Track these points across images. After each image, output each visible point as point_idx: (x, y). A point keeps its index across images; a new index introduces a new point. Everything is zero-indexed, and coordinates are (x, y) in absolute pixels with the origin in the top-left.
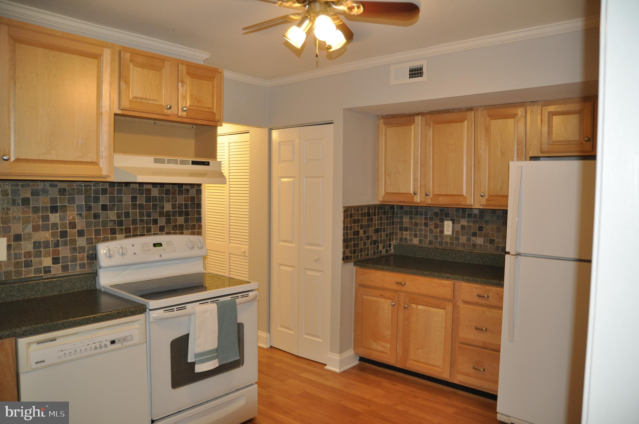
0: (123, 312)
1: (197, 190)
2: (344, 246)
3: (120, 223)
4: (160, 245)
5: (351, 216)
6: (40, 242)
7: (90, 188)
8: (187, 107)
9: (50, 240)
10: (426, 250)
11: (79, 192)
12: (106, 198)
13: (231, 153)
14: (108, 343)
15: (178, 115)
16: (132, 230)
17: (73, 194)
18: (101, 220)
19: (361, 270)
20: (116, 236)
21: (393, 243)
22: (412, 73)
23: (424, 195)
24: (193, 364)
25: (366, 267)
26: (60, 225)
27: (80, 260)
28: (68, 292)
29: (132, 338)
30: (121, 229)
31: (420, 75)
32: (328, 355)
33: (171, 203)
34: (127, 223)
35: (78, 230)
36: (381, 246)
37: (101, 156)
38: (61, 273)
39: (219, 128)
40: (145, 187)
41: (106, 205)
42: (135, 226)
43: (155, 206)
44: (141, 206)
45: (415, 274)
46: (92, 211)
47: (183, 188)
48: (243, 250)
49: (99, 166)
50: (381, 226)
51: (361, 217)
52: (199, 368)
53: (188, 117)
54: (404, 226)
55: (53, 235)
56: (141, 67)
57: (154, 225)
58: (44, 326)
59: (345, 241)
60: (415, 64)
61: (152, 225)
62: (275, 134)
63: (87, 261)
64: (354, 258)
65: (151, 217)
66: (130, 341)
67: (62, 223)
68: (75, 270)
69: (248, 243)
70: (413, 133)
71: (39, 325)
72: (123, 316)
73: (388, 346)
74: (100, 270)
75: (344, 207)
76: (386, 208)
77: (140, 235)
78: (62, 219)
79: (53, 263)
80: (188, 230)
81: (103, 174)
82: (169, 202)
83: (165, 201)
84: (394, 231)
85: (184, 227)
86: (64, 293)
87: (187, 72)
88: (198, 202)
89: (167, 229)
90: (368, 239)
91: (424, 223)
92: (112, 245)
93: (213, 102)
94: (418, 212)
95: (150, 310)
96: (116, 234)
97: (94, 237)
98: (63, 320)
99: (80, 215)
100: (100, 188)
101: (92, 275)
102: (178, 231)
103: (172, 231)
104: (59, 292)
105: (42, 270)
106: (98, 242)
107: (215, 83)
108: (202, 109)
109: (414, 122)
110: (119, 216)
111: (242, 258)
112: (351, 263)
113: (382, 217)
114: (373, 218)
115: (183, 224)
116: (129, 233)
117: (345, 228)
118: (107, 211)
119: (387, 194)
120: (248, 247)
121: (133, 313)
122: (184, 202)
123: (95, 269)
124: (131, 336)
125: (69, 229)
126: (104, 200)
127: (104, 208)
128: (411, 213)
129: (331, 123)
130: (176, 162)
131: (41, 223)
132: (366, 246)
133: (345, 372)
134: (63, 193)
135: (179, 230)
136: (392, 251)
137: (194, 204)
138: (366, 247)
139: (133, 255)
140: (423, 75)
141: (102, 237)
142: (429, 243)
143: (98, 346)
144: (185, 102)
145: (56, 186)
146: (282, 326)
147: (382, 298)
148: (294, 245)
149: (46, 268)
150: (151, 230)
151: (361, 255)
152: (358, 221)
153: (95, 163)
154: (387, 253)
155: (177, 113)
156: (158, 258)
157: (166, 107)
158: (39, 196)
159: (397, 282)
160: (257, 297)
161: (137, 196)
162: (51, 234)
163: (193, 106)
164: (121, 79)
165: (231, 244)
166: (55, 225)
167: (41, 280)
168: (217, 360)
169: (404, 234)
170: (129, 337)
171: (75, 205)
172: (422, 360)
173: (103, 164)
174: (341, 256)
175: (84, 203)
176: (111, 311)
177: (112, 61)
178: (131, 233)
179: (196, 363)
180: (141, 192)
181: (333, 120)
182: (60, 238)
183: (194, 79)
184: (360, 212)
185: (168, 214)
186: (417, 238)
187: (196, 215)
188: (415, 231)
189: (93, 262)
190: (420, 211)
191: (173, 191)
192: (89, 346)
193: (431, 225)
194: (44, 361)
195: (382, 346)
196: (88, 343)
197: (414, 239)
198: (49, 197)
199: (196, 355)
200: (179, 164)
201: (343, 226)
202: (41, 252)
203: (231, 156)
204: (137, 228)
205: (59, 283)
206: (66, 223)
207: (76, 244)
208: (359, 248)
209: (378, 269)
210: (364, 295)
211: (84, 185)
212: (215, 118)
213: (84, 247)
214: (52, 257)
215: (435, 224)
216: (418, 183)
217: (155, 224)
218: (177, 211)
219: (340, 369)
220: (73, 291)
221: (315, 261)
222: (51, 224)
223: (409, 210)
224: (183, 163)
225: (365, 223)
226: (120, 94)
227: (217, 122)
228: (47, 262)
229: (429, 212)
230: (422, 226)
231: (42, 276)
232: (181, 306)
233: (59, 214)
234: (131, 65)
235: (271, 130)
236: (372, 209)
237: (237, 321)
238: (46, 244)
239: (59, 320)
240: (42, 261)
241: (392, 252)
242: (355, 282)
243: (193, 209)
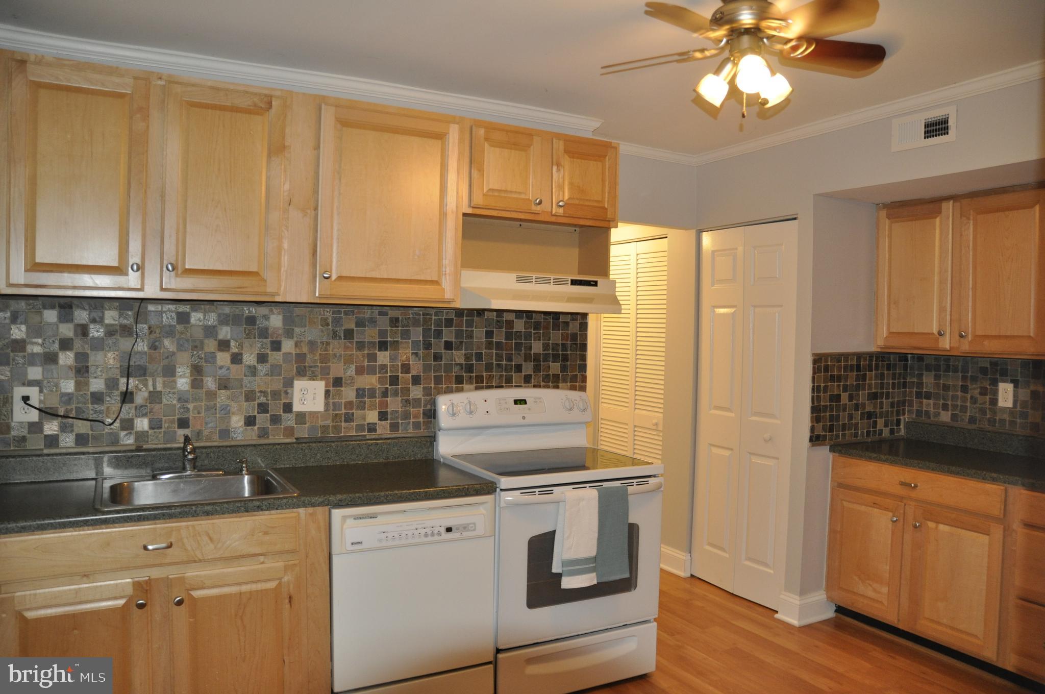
0: (465, 489)
1: (581, 324)
2: (812, 418)
3: (469, 369)
4: (523, 402)
5: (826, 369)
6: (364, 390)
7: (430, 318)
8: (565, 200)
9: (377, 388)
10: (963, 433)
11: (416, 323)
12: (451, 332)
13: (639, 270)
14: (443, 530)
15: (551, 212)
16: (486, 379)
17: (407, 326)
18: (443, 363)
19: (842, 460)
20: (463, 386)
21: (905, 418)
22: (929, 129)
23: (958, 337)
24: (559, 576)
25: (850, 455)
26: (390, 368)
27: (414, 417)
28: (397, 460)
29: (475, 526)
30: (471, 377)
31: (943, 132)
32: (782, 596)
33: (542, 342)
34: (479, 368)
35: (412, 376)
36: (880, 422)
37: (444, 273)
38: (389, 434)
39: (613, 230)
40: (506, 317)
41: (451, 343)
42: (490, 373)
43: (518, 346)
44: (499, 345)
45: (935, 470)
46: (431, 349)
47: (561, 320)
48: (655, 421)
49: (441, 286)
50: (882, 388)
51: (844, 372)
52: (568, 583)
53: (567, 215)
54: (925, 390)
55: (381, 381)
56: (499, 147)
57: (516, 374)
58: (363, 496)
59: (815, 409)
60: (935, 114)
61: (514, 373)
62: (707, 239)
63: (423, 419)
64: (831, 439)
65: (512, 361)
66: (472, 530)
67: (393, 365)
68: (408, 430)
69: (662, 410)
70: (937, 231)
71: (357, 495)
72: (464, 494)
73: (885, 590)
74: (440, 433)
75: (814, 355)
76: (892, 359)
77: (497, 387)
78: (393, 359)
79: (380, 420)
80: (567, 382)
81: (446, 298)
82: (539, 340)
83: (533, 339)
84: (907, 398)
85: (560, 378)
86: (391, 461)
87: (564, 150)
88: (581, 341)
89: (535, 379)
90: (857, 409)
91: (961, 385)
92: (457, 398)
93: (603, 192)
94: (950, 367)
95: (501, 490)
96: (463, 384)
97: (433, 386)
98: (387, 491)
99: (416, 354)
100: (443, 318)
101: (428, 439)
102: (551, 384)
103: (542, 384)
104: (385, 459)
105: (366, 427)
106: (438, 394)
107: (607, 163)
108: (587, 203)
109: (940, 212)
110: (468, 357)
111: (655, 433)
112: (826, 447)
113: (884, 373)
114: (866, 374)
115: (559, 373)
116: (481, 383)
117: (815, 389)
118: (452, 350)
119: (891, 334)
120: (661, 415)
121: (478, 493)
122: (562, 341)
123: (432, 431)
124: (474, 524)
125: (401, 373)
126: (448, 334)
127: (448, 346)
128: (937, 368)
129: (795, 219)
130: (547, 281)
131: (366, 364)
132: (852, 420)
133: (809, 627)
134: (395, 324)
135: (553, 381)
136: (902, 432)
137: (576, 344)
138: (853, 422)
139: (485, 414)
140: (949, 132)
141: (444, 386)
142: (969, 420)
143: (429, 532)
144: (561, 193)
145: (386, 314)
146: (710, 544)
147: (875, 508)
148: (732, 415)
149: (371, 425)
150: (512, 381)
151: (844, 435)
152: (839, 379)
153: (436, 283)
154: (893, 436)
155: (550, 211)
156: (519, 421)
157: (534, 203)
158: (364, 326)
159: (902, 482)
160: (661, 487)
161: (493, 331)
162: (379, 379)
163: (574, 198)
164: (472, 165)
165: (637, 411)
166: (383, 367)
167: (365, 440)
168: (594, 574)
169: (924, 404)
170: (471, 526)
171: (410, 341)
172: (945, 621)
173: (447, 285)
174: (807, 435)
175: (421, 339)
176: (449, 487)
177: (461, 140)
178: (483, 383)
179: (563, 574)
180: (499, 324)
181: (797, 214)
182: (389, 386)
183: (575, 160)
184: (843, 363)
185: (537, 358)
186: (948, 411)
187: (578, 361)
188: (944, 399)
189: (431, 421)
190: (953, 366)
191: (545, 324)
192: (419, 531)
193: (974, 389)
194: (361, 543)
195: (875, 590)
196: (417, 527)
197: (943, 413)
198: (378, 328)
199: (565, 563)
200: (552, 283)
201: (811, 385)
202: (365, 403)
203: (639, 275)
204: (492, 376)
205: (386, 446)
206: (398, 365)
207: (410, 394)
208: (841, 423)
209: (870, 459)
210: (845, 501)
211: (423, 313)
212: (607, 216)
213: (420, 399)
214: (378, 410)
215: (981, 388)
216: (946, 315)
217: (518, 372)
218: (550, 353)
219: (799, 620)
220: (404, 459)
221: (765, 441)
222: (379, 365)
223: (933, 363)
224: (558, 282)
225: (851, 382)
226: (470, 186)
227: (610, 221)
228: (372, 416)
229: (970, 367)
230: (957, 391)
231: (365, 436)
232: (546, 489)
233: (389, 352)
234: (486, 145)
235: (701, 233)
236: (865, 359)
237: (628, 521)
238: (372, 393)
239: (382, 492)
240: (365, 416)
241: (903, 434)
242: (832, 478)
243: (573, 351)
